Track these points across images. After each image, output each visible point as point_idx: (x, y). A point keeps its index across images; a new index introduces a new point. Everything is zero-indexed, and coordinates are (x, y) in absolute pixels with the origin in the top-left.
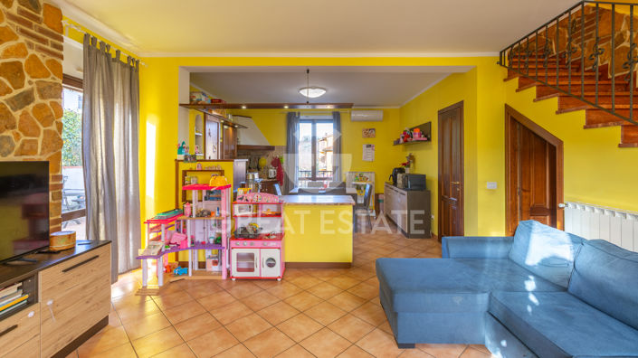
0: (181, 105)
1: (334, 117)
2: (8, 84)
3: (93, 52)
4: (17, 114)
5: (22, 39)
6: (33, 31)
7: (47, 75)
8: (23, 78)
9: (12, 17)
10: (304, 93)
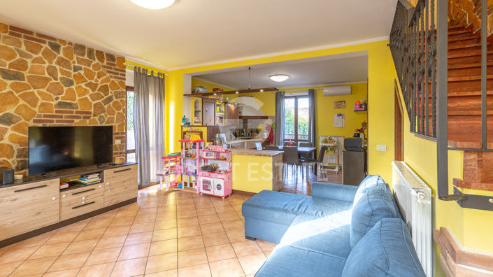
0: (185, 95)
1: (309, 93)
2: (103, 94)
3: (138, 75)
4: (106, 107)
5: (108, 75)
6: (112, 71)
7: (119, 88)
8: (108, 91)
9: (104, 67)
10: (272, 78)
